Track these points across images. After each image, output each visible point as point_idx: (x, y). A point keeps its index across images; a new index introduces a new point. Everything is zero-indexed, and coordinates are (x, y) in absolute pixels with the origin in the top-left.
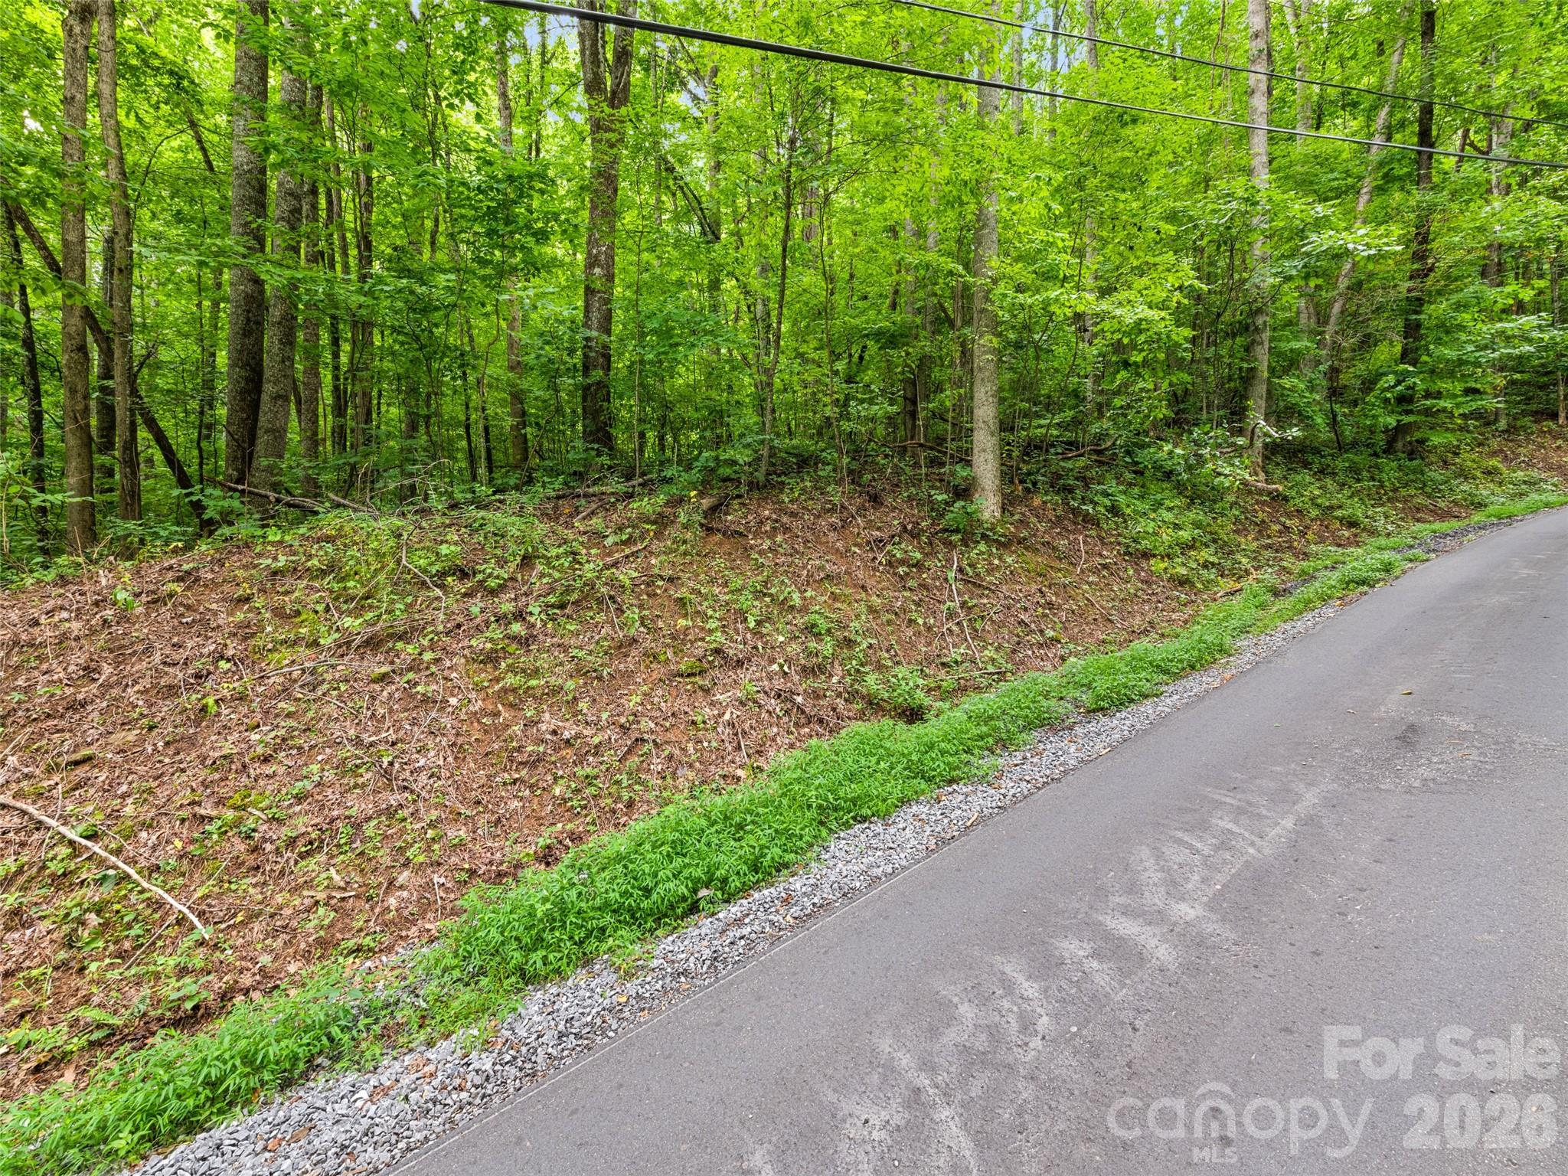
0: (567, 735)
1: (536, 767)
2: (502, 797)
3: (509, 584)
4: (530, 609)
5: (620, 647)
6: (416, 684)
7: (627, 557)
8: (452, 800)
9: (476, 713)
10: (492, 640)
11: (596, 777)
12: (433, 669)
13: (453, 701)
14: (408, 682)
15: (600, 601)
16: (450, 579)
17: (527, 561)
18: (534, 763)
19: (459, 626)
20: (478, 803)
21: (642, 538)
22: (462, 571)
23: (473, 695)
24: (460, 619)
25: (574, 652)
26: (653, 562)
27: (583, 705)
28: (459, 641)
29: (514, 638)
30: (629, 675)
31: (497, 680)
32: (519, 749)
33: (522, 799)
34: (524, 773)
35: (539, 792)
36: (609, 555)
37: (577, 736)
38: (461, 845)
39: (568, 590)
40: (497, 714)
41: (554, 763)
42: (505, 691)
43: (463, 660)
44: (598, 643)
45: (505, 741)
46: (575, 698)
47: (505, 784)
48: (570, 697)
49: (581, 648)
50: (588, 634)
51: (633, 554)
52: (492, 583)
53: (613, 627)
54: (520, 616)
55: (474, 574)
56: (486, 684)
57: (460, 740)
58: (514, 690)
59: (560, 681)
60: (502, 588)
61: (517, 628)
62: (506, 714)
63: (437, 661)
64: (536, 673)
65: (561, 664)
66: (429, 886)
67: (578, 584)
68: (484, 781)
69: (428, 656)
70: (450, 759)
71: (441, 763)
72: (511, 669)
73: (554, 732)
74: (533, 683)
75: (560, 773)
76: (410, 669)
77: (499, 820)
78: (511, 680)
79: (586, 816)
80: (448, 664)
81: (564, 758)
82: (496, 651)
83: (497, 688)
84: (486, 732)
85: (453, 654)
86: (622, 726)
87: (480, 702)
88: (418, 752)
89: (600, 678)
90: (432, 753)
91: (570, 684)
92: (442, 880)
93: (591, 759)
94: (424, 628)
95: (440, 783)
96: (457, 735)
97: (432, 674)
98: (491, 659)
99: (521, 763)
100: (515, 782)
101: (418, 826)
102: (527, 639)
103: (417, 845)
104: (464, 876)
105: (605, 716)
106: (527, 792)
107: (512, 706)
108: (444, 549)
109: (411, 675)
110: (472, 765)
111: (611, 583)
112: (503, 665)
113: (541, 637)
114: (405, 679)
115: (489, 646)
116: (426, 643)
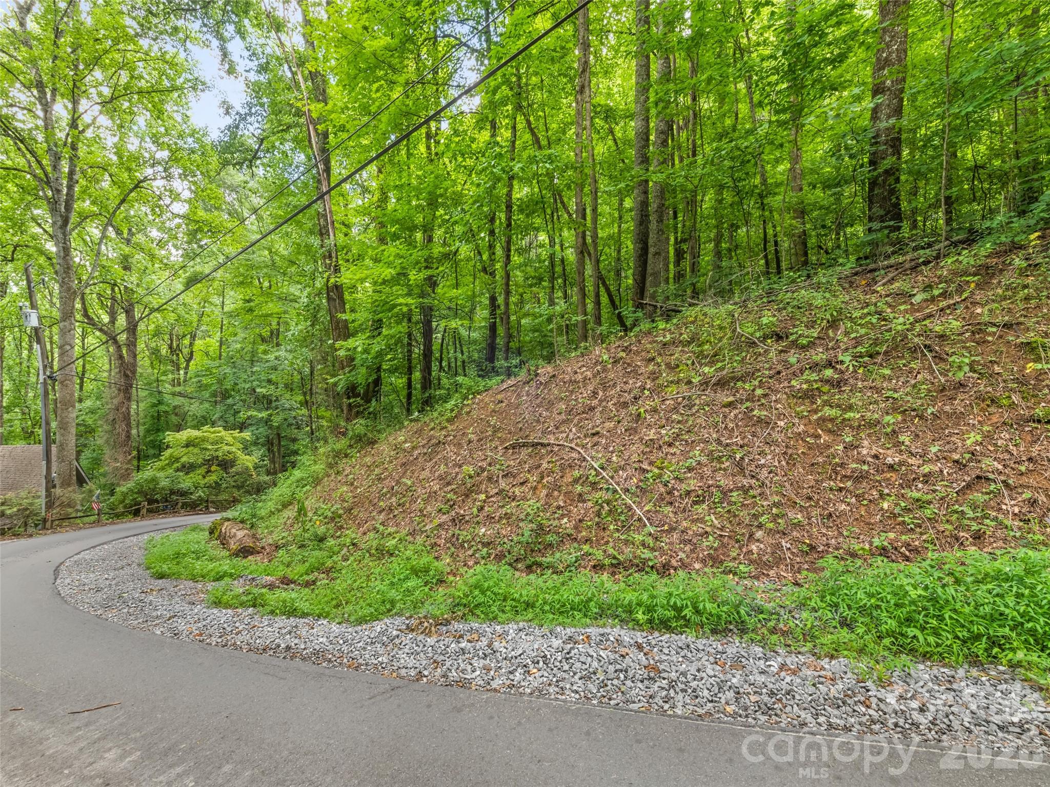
0: (889, 460)
1: (861, 482)
2: (830, 499)
3: (817, 342)
4: (841, 358)
5: (942, 391)
6: (752, 410)
7: (942, 310)
8: (789, 490)
9: (800, 434)
10: (807, 381)
11: (929, 503)
12: (763, 401)
13: (781, 423)
14: (747, 408)
15: (914, 350)
16: (769, 341)
17: (833, 324)
18: (860, 478)
19: (779, 373)
20: (810, 498)
21: (960, 290)
22: (777, 335)
23: (796, 421)
24: (779, 367)
25: (890, 393)
26: (979, 311)
27: (905, 438)
28: (780, 383)
29: (827, 381)
30: (958, 417)
31: (816, 411)
32: (842, 465)
33: (849, 504)
34: (849, 484)
35: (865, 502)
36: (918, 311)
37: (901, 464)
38: (798, 525)
39: (876, 342)
40: (818, 437)
41: (879, 482)
42: (823, 419)
43: (785, 396)
44: (914, 386)
45: (828, 457)
46: (894, 431)
47: (831, 489)
48: (889, 430)
49: (895, 391)
50: (902, 379)
51: (949, 307)
52: (804, 341)
53: (932, 372)
54: (830, 364)
55: (787, 337)
56: (805, 414)
57: (790, 451)
58: (832, 420)
59: (876, 416)
60: (811, 345)
61: (829, 372)
62: (825, 438)
63: (765, 395)
64: (850, 408)
65: (876, 402)
66: (779, 546)
67: (887, 336)
68: (812, 483)
69: (759, 392)
70: (784, 463)
71: (776, 464)
72: (826, 403)
73: (876, 457)
74: (850, 415)
75: (886, 491)
76: (747, 400)
77: (830, 515)
78: (828, 412)
79: (921, 534)
80: (774, 398)
81: (888, 479)
82: (812, 390)
83: (815, 417)
84: (810, 448)
85: (778, 392)
86: (957, 462)
87: (802, 427)
88: (759, 454)
89: (921, 417)
90: (769, 457)
91: (888, 419)
92: (789, 546)
93: (920, 485)
94: (753, 374)
95: (777, 478)
96: (787, 447)
97: (762, 404)
98: (808, 395)
99: (845, 476)
100: (841, 489)
101: (765, 503)
102: (839, 382)
103: (766, 516)
104: (806, 548)
105: (934, 449)
106: (854, 500)
107: (830, 431)
108: (765, 320)
109: (748, 404)
110: (801, 470)
111: (924, 333)
112: (819, 401)
113: (851, 381)
114: (745, 406)
115: (805, 386)
116: (756, 383)
